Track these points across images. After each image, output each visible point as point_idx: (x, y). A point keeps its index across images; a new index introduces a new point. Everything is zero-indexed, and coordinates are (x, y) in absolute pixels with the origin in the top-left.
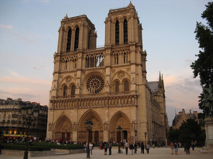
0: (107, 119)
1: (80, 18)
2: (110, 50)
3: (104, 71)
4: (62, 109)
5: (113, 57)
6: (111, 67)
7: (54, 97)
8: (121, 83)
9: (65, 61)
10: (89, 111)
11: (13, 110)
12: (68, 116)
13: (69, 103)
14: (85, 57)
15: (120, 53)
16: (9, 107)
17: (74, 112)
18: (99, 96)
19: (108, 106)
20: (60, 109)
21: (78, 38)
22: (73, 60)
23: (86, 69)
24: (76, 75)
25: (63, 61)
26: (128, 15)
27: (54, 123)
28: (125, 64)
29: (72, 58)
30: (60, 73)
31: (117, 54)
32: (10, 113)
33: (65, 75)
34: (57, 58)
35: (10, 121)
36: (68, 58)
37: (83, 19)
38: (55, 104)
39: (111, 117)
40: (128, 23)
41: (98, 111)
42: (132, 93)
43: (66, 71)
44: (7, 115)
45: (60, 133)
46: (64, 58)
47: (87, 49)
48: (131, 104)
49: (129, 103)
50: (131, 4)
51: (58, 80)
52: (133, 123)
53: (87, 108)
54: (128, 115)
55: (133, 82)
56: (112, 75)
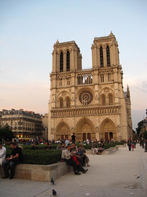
0: (98, 124)
1: (70, 43)
2: (97, 71)
3: (93, 87)
4: (61, 117)
5: (100, 77)
6: (99, 85)
7: (54, 108)
8: (107, 96)
9: (60, 79)
10: (83, 118)
11: (18, 118)
12: (67, 123)
13: (66, 112)
14: (77, 76)
15: (105, 74)
16: (14, 116)
17: (71, 119)
18: (91, 107)
19: (98, 114)
20: (59, 117)
21: (69, 60)
22: (67, 78)
23: (78, 85)
24: (70, 90)
25: (58, 78)
26: (110, 43)
27: (55, 128)
28: (109, 82)
29: (66, 76)
30: (56, 89)
31: (103, 74)
32: (16, 121)
33: (61, 90)
34: (53, 76)
35: (17, 128)
36: (62, 77)
37: (73, 44)
38: (55, 113)
39: (101, 123)
40: (110, 49)
41: (91, 118)
42: (116, 104)
43: (62, 87)
44: (14, 123)
45: (60, 135)
46: (59, 76)
47: (78, 70)
48: (116, 113)
49: (115, 112)
50: (112, 33)
51: (56, 94)
52: (118, 126)
53: (82, 116)
54: (114, 121)
55: (117, 97)
56: (100, 91)
